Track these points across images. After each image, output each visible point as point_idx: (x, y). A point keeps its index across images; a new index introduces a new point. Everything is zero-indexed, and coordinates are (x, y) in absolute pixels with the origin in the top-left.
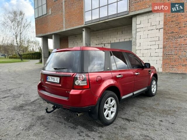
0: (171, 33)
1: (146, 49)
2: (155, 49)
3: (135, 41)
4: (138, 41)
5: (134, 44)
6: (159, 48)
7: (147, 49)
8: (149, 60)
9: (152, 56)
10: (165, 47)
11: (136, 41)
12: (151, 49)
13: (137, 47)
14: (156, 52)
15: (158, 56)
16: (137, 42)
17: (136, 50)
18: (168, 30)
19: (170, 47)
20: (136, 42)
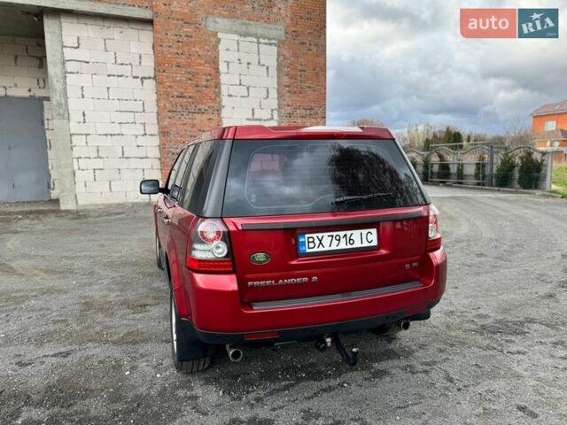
0: (178, 97)
1: (106, 135)
2: (136, 136)
3: (63, 102)
4: (75, 105)
5: (61, 111)
6: (145, 134)
7: (111, 135)
8: (119, 170)
9: (127, 158)
10: (168, 132)
11: (66, 102)
12: (122, 135)
13: (72, 124)
14: (138, 146)
15: (147, 158)
16: (70, 108)
17: (71, 135)
18: (170, 87)
19: (178, 134)
20: (66, 105)
